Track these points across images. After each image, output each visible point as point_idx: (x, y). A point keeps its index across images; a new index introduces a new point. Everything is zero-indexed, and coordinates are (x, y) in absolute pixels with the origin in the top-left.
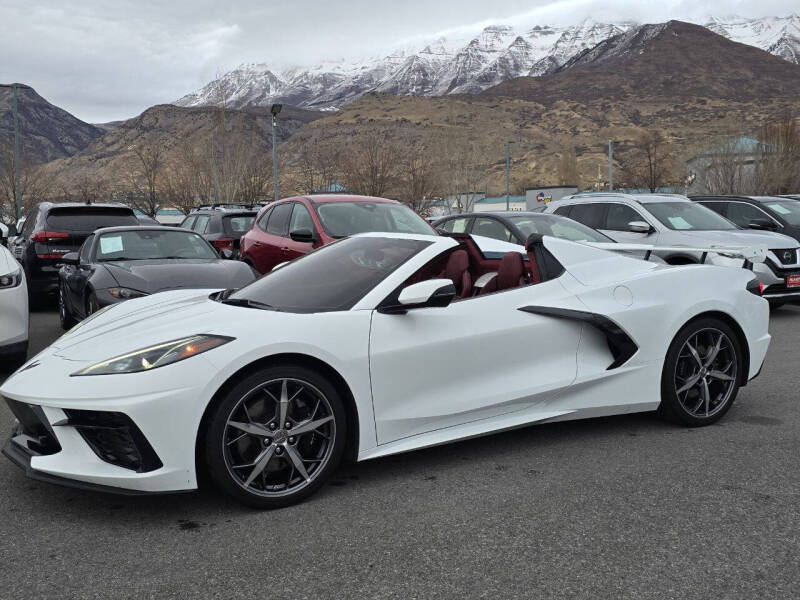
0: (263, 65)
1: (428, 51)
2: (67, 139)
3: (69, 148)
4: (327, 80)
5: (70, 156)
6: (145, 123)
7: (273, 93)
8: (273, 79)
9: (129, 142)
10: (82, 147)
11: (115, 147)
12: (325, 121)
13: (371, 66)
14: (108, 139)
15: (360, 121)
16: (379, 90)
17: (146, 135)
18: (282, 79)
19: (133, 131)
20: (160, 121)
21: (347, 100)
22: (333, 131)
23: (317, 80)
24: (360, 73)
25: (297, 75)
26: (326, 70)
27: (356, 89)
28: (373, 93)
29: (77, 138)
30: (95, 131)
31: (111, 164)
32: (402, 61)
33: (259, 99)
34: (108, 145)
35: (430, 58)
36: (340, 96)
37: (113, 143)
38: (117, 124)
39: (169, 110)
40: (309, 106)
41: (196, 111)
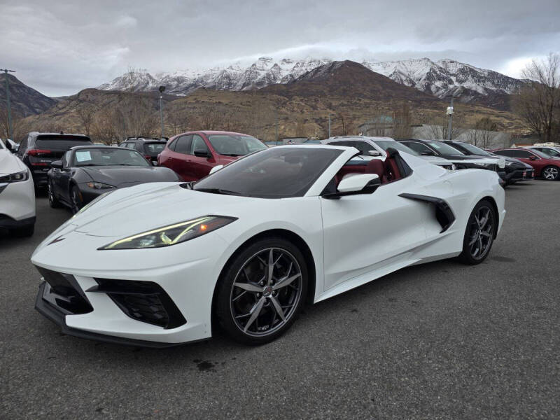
0: (145, 70)
1: (231, 68)
2: (36, 105)
3: (37, 110)
4: (180, 80)
5: (38, 114)
6: (81, 98)
7: (151, 85)
8: (151, 78)
9: (72, 108)
10: (45, 109)
11: (64, 110)
12: (179, 101)
13: (202, 74)
14: (60, 106)
15: (198, 102)
16: (207, 86)
17: (82, 104)
18: (156, 78)
19: (74, 102)
20: (89, 98)
21: (190, 90)
22: (183, 106)
23: (175, 79)
24: (197, 77)
25: (163, 77)
26: (179, 74)
27: (195, 85)
28: (204, 88)
29: (41, 104)
30: (52, 101)
31: (63, 119)
32: (218, 72)
33: (144, 88)
34: (60, 109)
35: (232, 71)
36: (187, 89)
37: (63, 108)
38: (65, 98)
39: (94, 91)
40: (170, 92)
41: (108, 93)
